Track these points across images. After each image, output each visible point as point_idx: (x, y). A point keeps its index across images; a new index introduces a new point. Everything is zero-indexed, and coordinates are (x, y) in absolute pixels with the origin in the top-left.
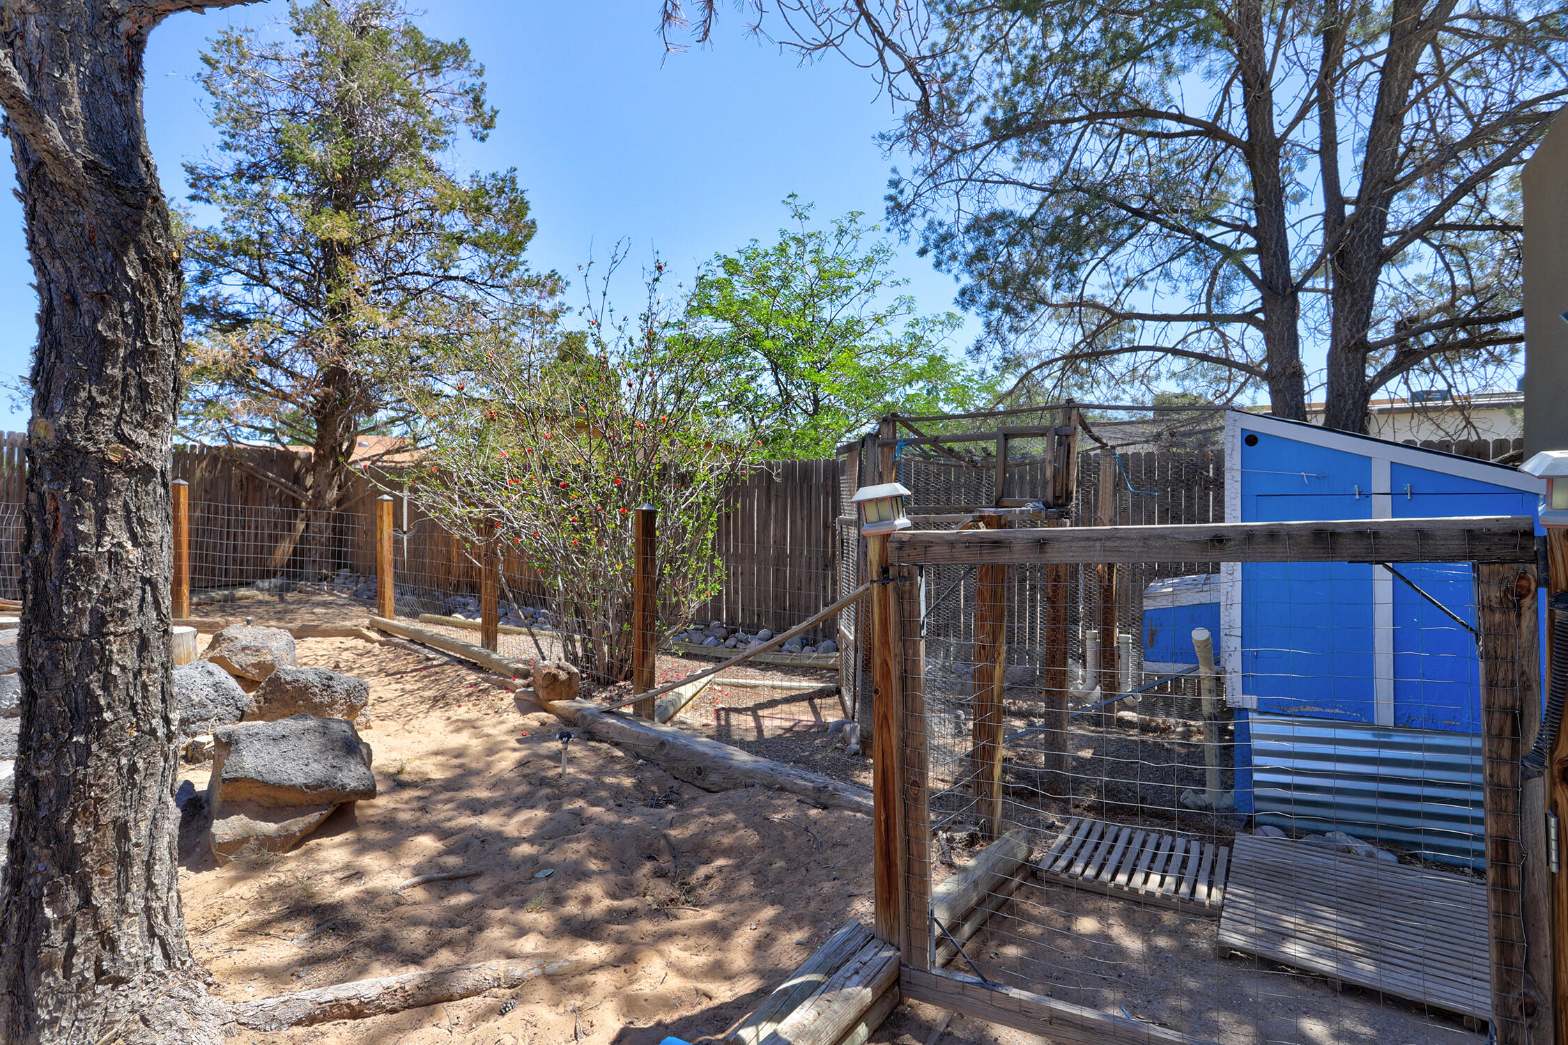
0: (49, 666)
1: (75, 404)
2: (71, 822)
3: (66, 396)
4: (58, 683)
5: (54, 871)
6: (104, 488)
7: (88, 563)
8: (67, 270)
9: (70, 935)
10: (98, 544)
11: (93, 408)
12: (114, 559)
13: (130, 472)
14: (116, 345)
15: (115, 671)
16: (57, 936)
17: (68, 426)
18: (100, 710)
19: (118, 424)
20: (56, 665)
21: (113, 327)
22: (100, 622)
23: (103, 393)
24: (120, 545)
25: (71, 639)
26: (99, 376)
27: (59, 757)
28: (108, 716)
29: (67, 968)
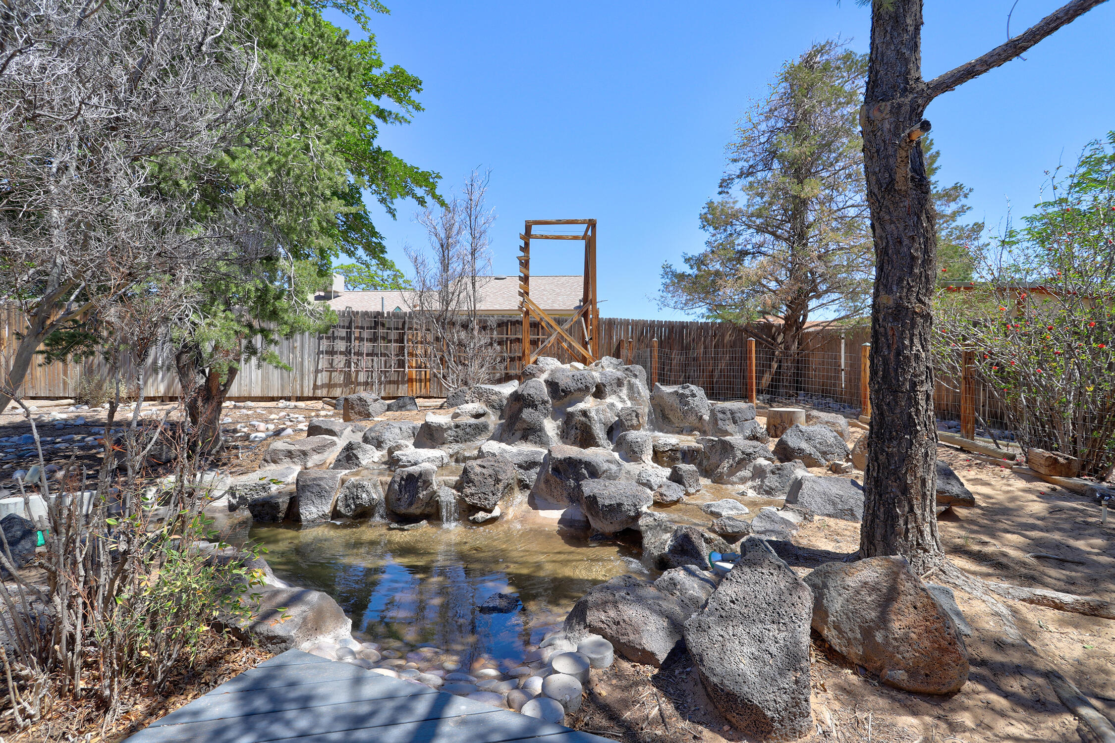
0: (893, 403)
1: (902, 287)
2: (906, 473)
3: (897, 284)
4: (898, 411)
5: (899, 494)
6: (913, 325)
7: (907, 358)
8: (897, 228)
9: (906, 523)
10: (911, 350)
11: (910, 288)
12: (917, 357)
13: (922, 317)
14: (917, 258)
15: (920, 408)
16: (901, 522)
17: (900, 297)
18: (915, 425)
19: (917, 295)
20: (896, 403)
21: (916, 250)
22: (914, 385)
23: (913, 281)
24: (918, 351)
25: (902, 392)
26: (911, 272)
27: (900, 444)
28: (918, 428)
29: (906, 537)
